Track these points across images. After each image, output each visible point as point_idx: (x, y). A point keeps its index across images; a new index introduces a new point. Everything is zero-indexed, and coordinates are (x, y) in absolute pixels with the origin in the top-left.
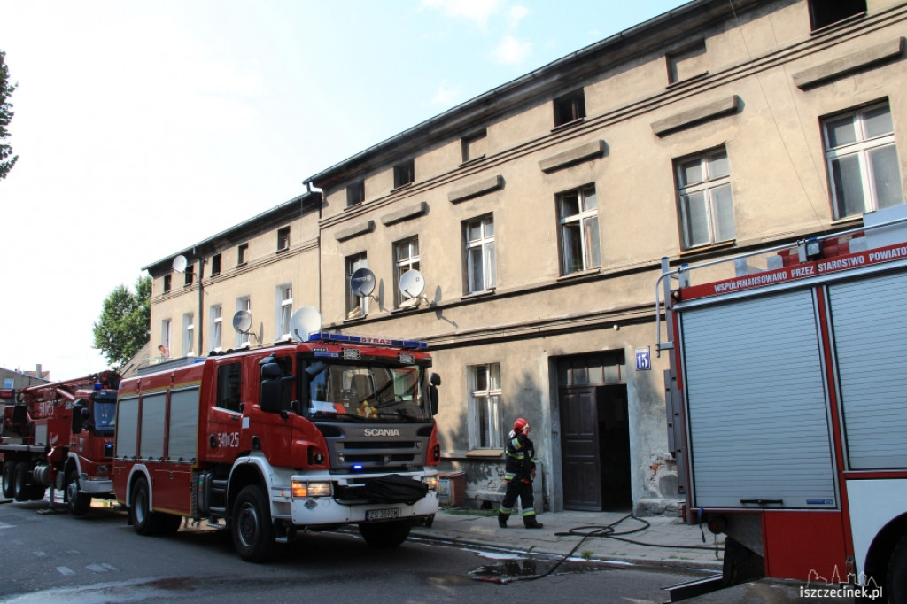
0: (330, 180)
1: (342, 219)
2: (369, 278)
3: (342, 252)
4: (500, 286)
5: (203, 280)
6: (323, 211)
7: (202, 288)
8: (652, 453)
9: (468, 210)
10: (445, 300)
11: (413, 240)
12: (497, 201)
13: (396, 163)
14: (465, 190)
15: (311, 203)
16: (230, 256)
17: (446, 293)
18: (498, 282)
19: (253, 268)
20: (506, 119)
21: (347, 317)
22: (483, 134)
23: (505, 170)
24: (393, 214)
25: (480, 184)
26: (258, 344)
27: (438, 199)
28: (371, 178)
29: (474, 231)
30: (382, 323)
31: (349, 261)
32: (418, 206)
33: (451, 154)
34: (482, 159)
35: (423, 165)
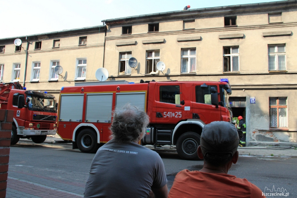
0: (112, 23)
1: (118, 38)
2: (135, 61)
3: (118, 50)
4: (198, 72)
5: (28, 51)
6: (107, 33)
7: (27, 54)
8: (254, 128)
9: (184, 45)
10: (171, 73)
11: (157, 52)
12: (198, 44)
13: (150, 23)
14: (185, 38)
15: (102, 30)
16: (47, 44)
17: (172, 71)
18: (198, 70)
19: (62, 50)
20: (204, 18)
21: (119, 74)
22: (194, 21)
23: (203, 35)
24: (148, 41)
25: (192, 37)
26: (64, 79)
27: (171, 40)
28: (136, 26)
29: (185, 52)
30: (138, 78)
31: (121, 54)
32: (162, 40)
33: (177, 25)
34: (194, 29)
35: (164, 26)
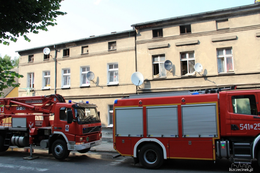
0: (141, 27)
1: (150, 41)
2: (170, 64)
3: (150, 53)
4: (236, 71)
5: (57, 58)
6: (137, 37)
7: (56, 61)
9: (220, 45)
10: (208, 74)
11: (191, 53)
12: (234, 44)
13: (180, 25)
14: (220, 38)
15: (132, 34)
16: (75, 51)
17: (210, 72)
18: (236, 70)
19: (92, 55)
20: (238, 17)
21: (153, 77)
22: (227, 20)
23: (238, 34)
24: (182, 42)
25: (228, 37)
26: (96, 85)
27: (205, 41)
28: (167, 28)
29: (220, 52)
30: (174, 80)
31: (154, 57)
32: (196, 41)
33: (210, 25)
34: (228, 29)
35: (196, 27)
